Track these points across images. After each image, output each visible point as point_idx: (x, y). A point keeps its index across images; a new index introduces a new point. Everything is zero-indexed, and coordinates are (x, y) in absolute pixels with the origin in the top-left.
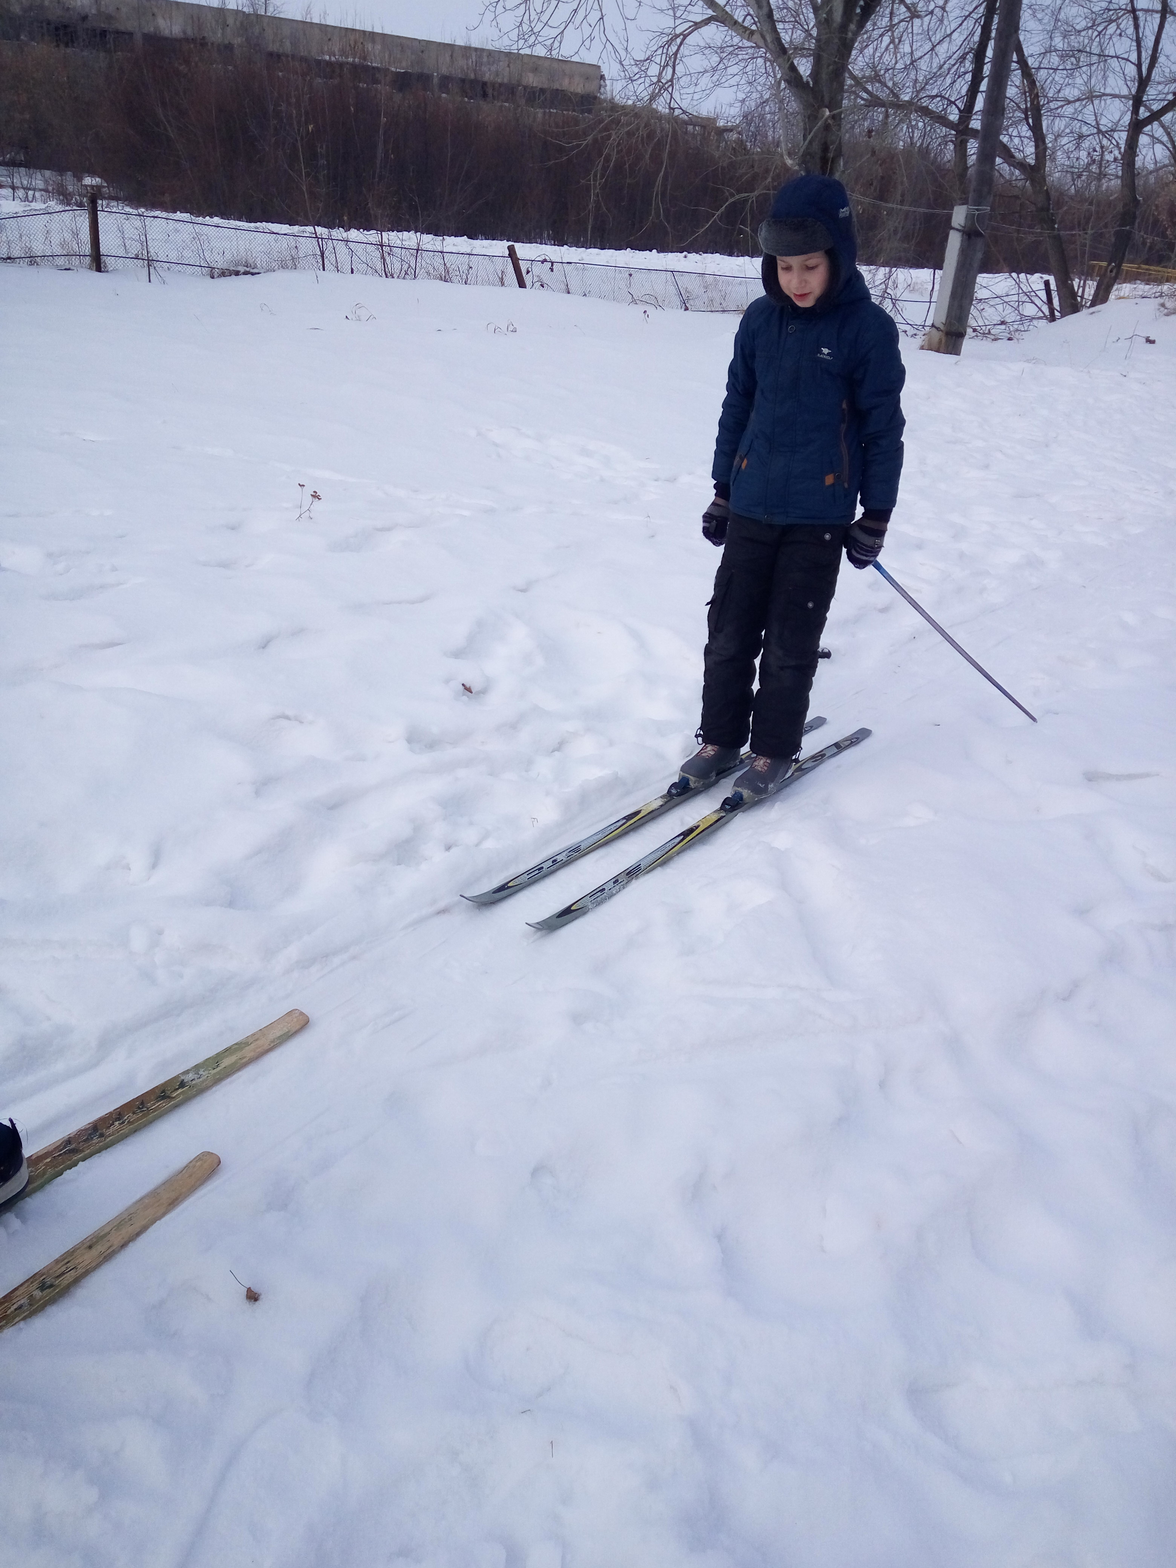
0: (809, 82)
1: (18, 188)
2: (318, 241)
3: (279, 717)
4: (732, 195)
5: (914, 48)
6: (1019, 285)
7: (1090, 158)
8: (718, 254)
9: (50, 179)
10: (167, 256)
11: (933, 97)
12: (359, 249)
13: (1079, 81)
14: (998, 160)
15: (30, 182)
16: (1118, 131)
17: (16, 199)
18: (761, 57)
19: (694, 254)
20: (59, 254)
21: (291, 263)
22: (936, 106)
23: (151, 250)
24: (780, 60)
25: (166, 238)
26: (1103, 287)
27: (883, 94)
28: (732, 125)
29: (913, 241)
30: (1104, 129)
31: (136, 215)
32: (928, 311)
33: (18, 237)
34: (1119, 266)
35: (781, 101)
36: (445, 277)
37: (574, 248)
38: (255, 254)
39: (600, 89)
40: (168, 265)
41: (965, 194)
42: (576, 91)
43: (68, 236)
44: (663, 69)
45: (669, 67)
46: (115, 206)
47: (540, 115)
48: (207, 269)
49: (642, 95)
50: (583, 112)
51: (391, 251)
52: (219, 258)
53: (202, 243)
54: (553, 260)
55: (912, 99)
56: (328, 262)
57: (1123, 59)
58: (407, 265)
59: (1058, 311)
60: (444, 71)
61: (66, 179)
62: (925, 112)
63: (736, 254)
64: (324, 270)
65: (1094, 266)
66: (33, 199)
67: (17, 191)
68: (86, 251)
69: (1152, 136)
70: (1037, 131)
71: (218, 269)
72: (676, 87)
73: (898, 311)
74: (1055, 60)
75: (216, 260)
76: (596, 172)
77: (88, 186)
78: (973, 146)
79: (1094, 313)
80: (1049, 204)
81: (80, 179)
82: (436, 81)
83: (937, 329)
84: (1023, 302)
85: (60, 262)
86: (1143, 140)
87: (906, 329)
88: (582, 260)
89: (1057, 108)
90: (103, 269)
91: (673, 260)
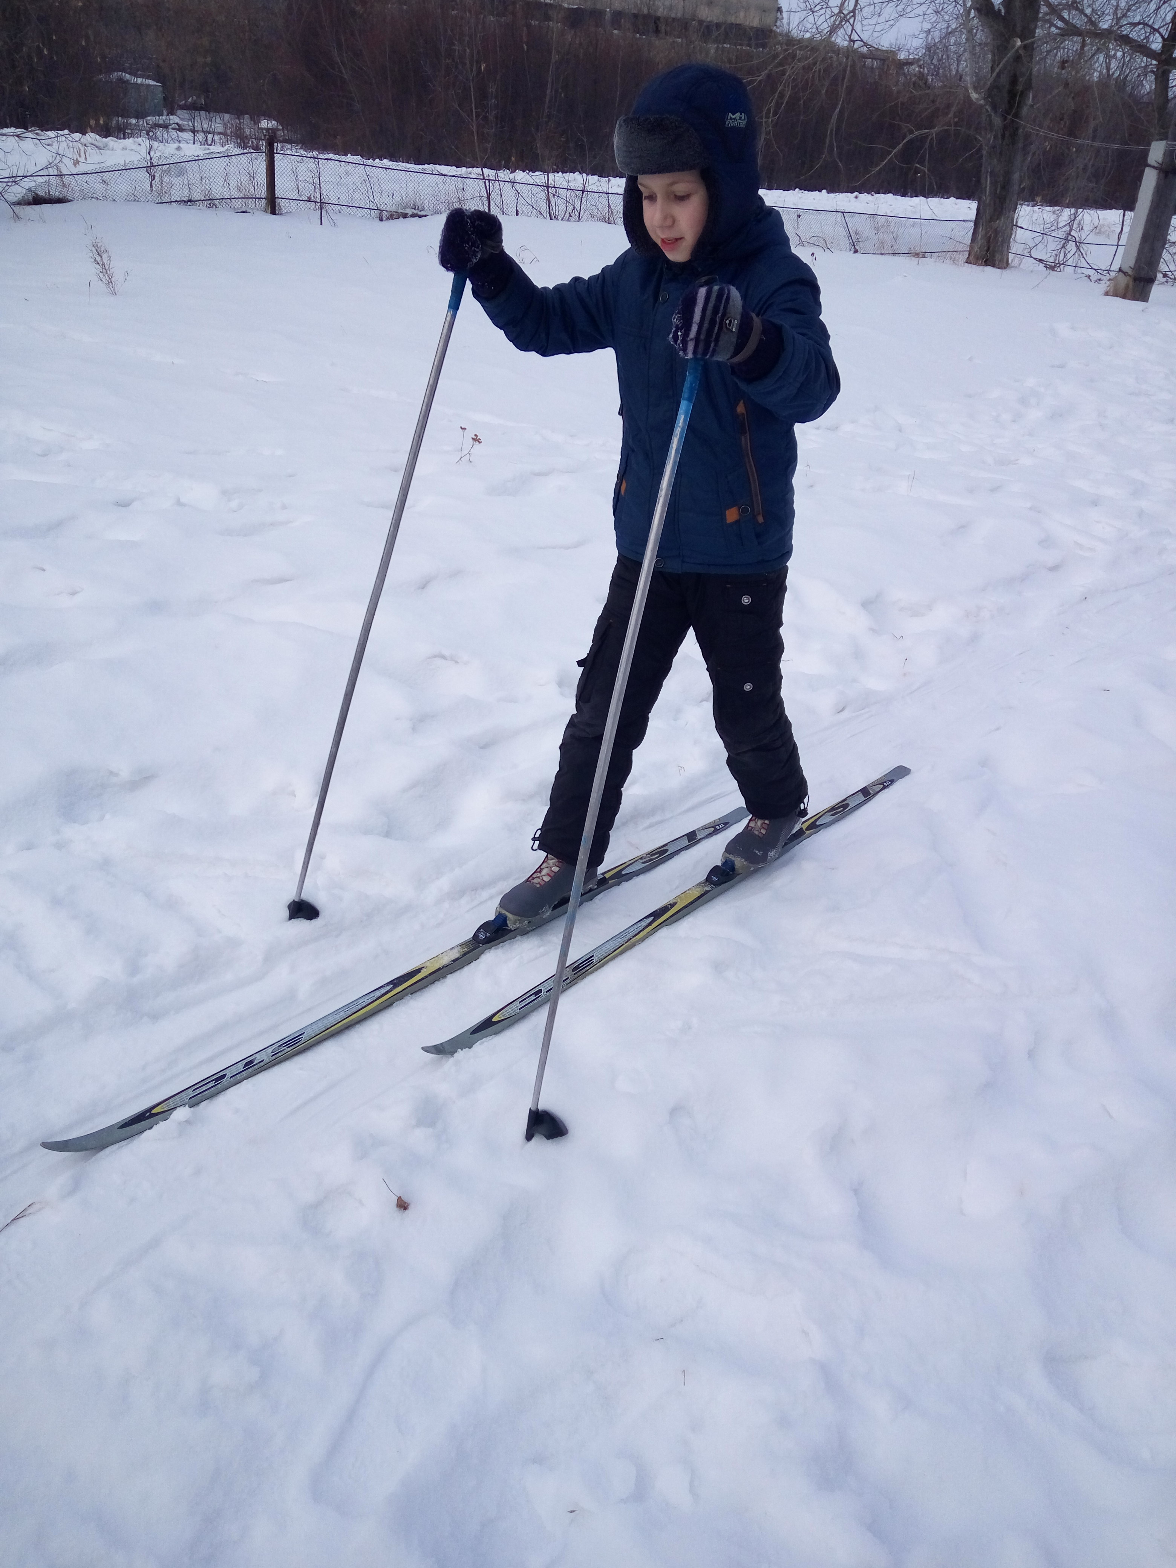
0: (1001, 10)
1: (198, 131)
2: (485, 182)
3: (435, 656)
4: (911, 132)
8: (890, 195)
9: (229, 122)
10: (339, 198)
11: (1135, 25)
12: (524, 190)
15: (210, 125)
17: (196, 143)
19: (866, 194)
20: (236, 197)
22: (1136, 34)
23: (323, 192)
25: (338, 180)
27: (1078, 21)
28: (914, 58)
29: (1103, 180)
31: (311, 157)
32: (1115, 255)
33: (198, 180)
35: (970, 31)
36: (609, 219)
38: (423, 197)
39: (776, 22)
40: (339, 207)
41: (1164, 129)
42: (751, 25)
43: (245, 179)
46: (288, 149)
47: (712, 51)
48: (376, 211)
49: (822, 27)
50: (757, 47)
51: (556, 192)
52: (388, 200)
53: (372, 185)
55: (1112, 26)
56: (494, 204)
58: (572, 206)
60: (617, 5)
61: (243, 123)
62: (1125, 40)
63: (909, 194)
66: (212, 142)
67: (198, 135)
68: (262, 194)
71: (386, 211)
72: (858, 17)
73: (1082, 254)
75: (386, 202)
76: (769, 110)
77: (265, 129)
81: (257, 123)
82: (608, 17)
83: (1125, 273)
85: (237, 205)
87: (1090, 274)
90: (277, 212)
91: (844, 201)
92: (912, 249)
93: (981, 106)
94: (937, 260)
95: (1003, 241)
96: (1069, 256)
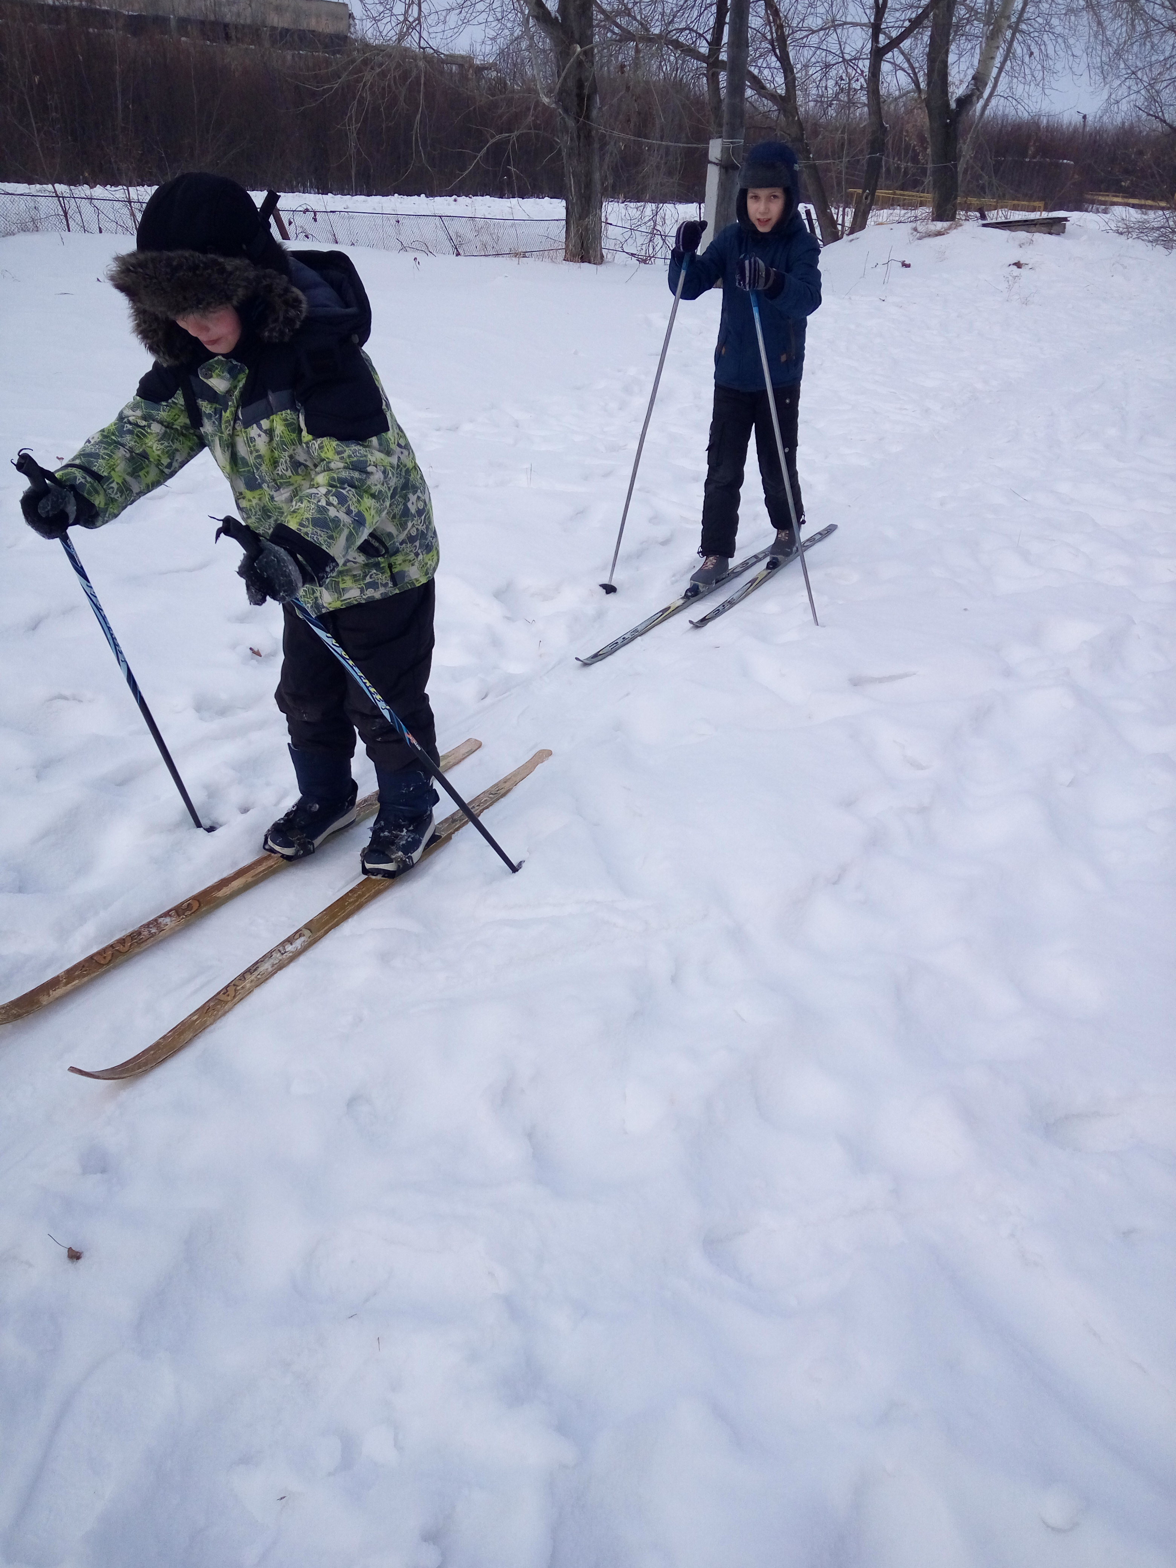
0: (557, 18)
2: (59, 199)
4: (493, 137)
7: (838, 87)
8: (488, 197)
11: (682, 30)
12: (104, 206)
13: (821, 10)
14: (749, 92)
16: (862, 59)
19: (464, 197)
21: (31, 225)
22: (685, 39)
26: (860, 214)
27: (634, 27)
28: (489, 63)
29: (676, 176)
30: (847, 57)
34: (873, 193)
35: (533, 38)
37: (340, 196)
39: (350, 28)
41: (719, 127)
42: (325, 31)
44: (409, 7)
45: (415, 5)
47: (289, 57)
49: (390, 35)
50: (334, 54)
54: (316, 208)
55: (662, 32)
56: (73, 222)
60: (181, 13)
62: (677, 44)
63: (506, 196)
64: (69, 231)
65: (852, 194)
69: (894, 64)
70: (784, 60)
72: (424, 25)
76: (351, 117)
78: (723, 77)
79: (853, 240)
80: (803, 135)
82: (173, 23)
86: (885, 67)
88: (348, 208)
89: (802, 38)
91: (443, 205)
92: (512, 249)
93: (555, 110)
94: (536, 259)
95: (594, 238)
96: (657, 249)
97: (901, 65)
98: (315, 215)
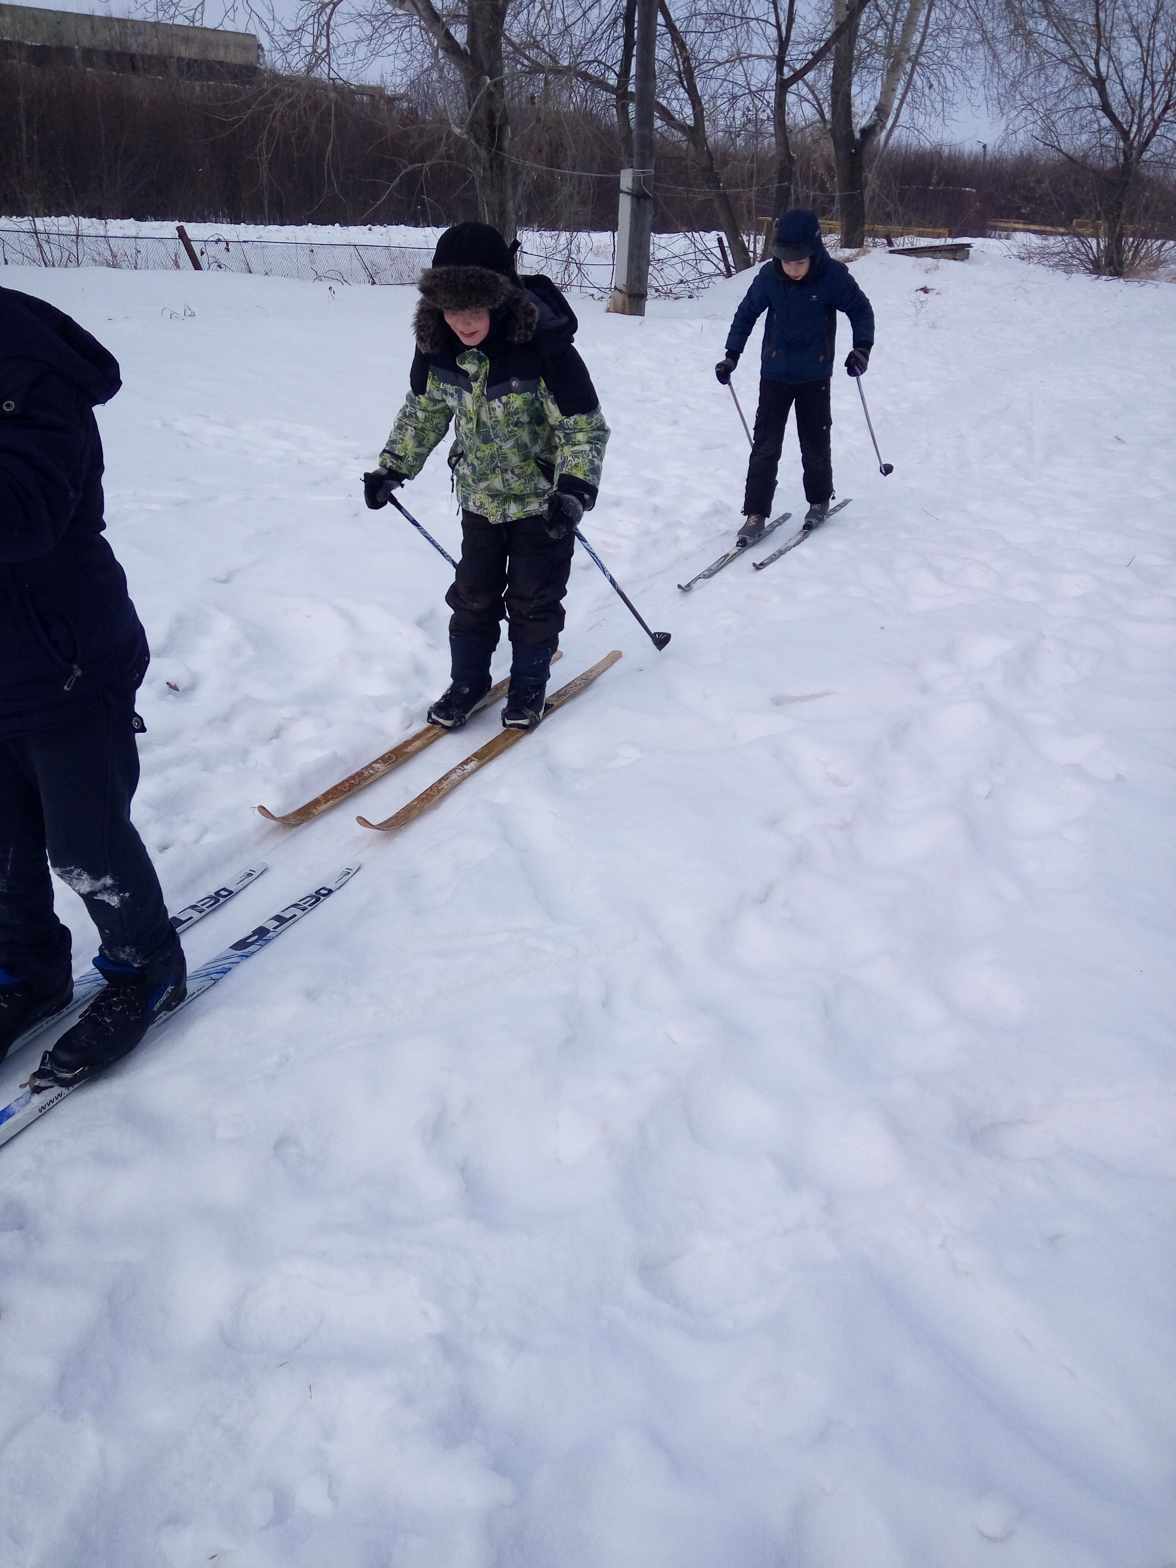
0: (466, 50)
4: (405, 166)
5: (566, 14)
6: (694, 244)
7: (745, 118)
8: (403, 226)
11: (591, 62)
12: (10, 237)
13: (726, 43)
14: (658, 123)
16: (768, 90)
18: (415, 25)
19: (378, 226)
22: (594, 71)
24: (435, 28)
27: (543, 60)
28: (401, 94)
29: (590, 205)
30: (753, 89)
32: (612, 274)
35: (442, 70)
36: (113, 263)
37: (252, 226)
39: (259, 59)
41: (630, 158)
42: (233, 62)
44: (317, 38)
45: (323, 37)
47: (198, 88)
49: (299, 66)
50: (243, 84)
51: (47, 238)
54: (229, 238)
55: (571, 64)
57: (763, 21)
58: (67, 252)
59: (733, 267)
60: (86, 43)
62: (586, 76)
69: (799, 95)
70: (692, 91)
72: (333, 57)
73: (584, 275)
74: (700, 23)
76: (261, 146)
78: (632, 108)
80: (713, 164)
82: (78, 55)
83: (620, 291)
84: (701, 260)
86: (791, 98)
87: (594, 293)
88: (261, 237)
89: (709, 70)
91: (357, 234)
93: (466, 140)
96: (573, 277)
97: (805, 96)
98: (227, 245)
